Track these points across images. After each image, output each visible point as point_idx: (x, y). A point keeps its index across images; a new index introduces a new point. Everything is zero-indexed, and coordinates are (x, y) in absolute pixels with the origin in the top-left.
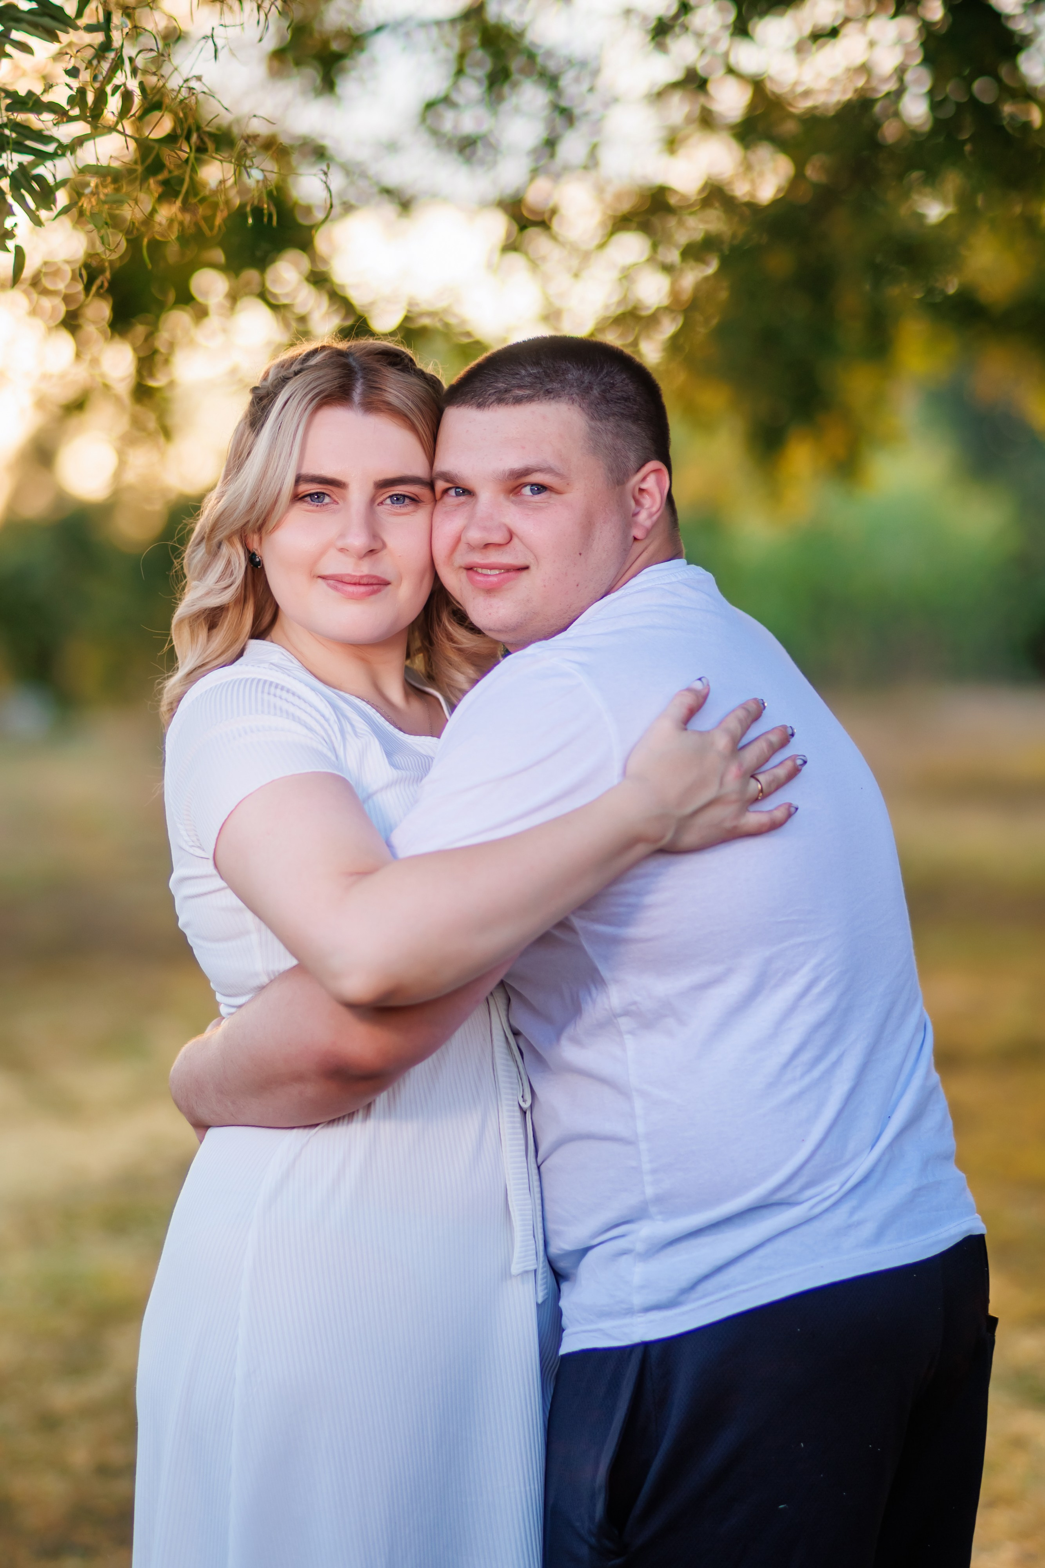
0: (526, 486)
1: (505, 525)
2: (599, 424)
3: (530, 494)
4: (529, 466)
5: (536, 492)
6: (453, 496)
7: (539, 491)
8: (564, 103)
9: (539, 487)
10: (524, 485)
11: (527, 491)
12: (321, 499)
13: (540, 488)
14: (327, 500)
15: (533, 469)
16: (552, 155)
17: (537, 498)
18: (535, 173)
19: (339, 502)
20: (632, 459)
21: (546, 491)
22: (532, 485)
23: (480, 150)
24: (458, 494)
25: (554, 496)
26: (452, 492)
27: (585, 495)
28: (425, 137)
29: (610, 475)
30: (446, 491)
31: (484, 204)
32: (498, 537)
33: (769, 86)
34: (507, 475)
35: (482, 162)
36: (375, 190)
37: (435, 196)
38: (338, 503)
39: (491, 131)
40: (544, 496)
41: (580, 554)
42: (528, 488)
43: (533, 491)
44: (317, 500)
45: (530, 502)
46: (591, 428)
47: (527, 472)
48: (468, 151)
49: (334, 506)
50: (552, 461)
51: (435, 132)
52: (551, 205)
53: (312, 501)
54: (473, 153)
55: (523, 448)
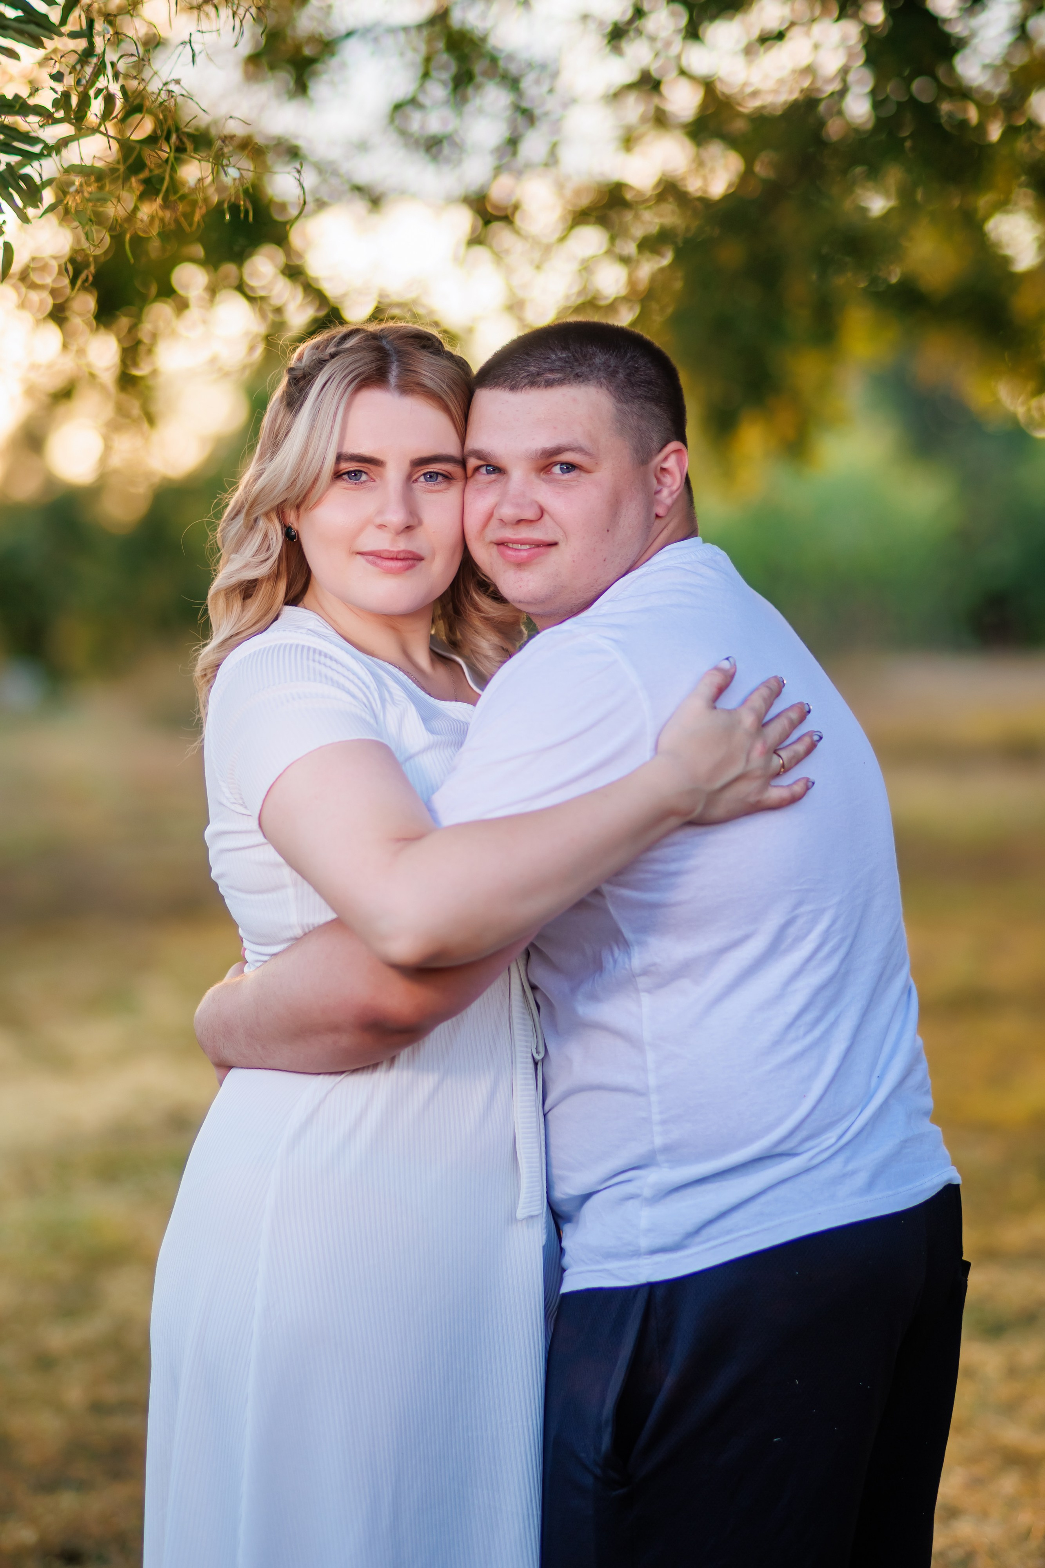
0: (557, 465)
1: (536, 502)
2: (625, 406)
3: (560, 472)
4: (561, 446)
5: (566, 471)
6: (484, 474)
7: (568, 470)
8: (525, 104)
9: (568, 466)
10: (554, 464)
11: (557, 469)
12: (358, 477)
13: (570, 467)
14: (364, 477)
15: (564, 448)
16: (514, 153)
17: (567, 476)
18: (498, 170)
19: (376, 479)
20: (656, 440)
21: (574, 470)
22: (562, 464)
23: (446, 149)
24: (488, 472)
25: (583, 474)
26: (483, 470)
27: (613, 474)
28: (394, 137)
29: (635, 455)
30: (477, 469)
31: (450, 200)
32: (530, 514)
33: (720, 87)
34: (539, 454)
35: (448, 161)
36: (347, 187)
37: (403, 193)
38: (374, 481)
39: (456, 131)
40: (573, 474)
41: (608, 531)
42: (558, 467)
43: (563, 470)
44: (354, 478)
45: (561, 480)
46: (618, 410)
47: (559, 451)
48: (434, 150)
49: (371, 484)
50: (583, 442)
51: (403, 133)
52: (513, 200)
53: (350, 479)
54: (440, 152)
55: (555, 428)
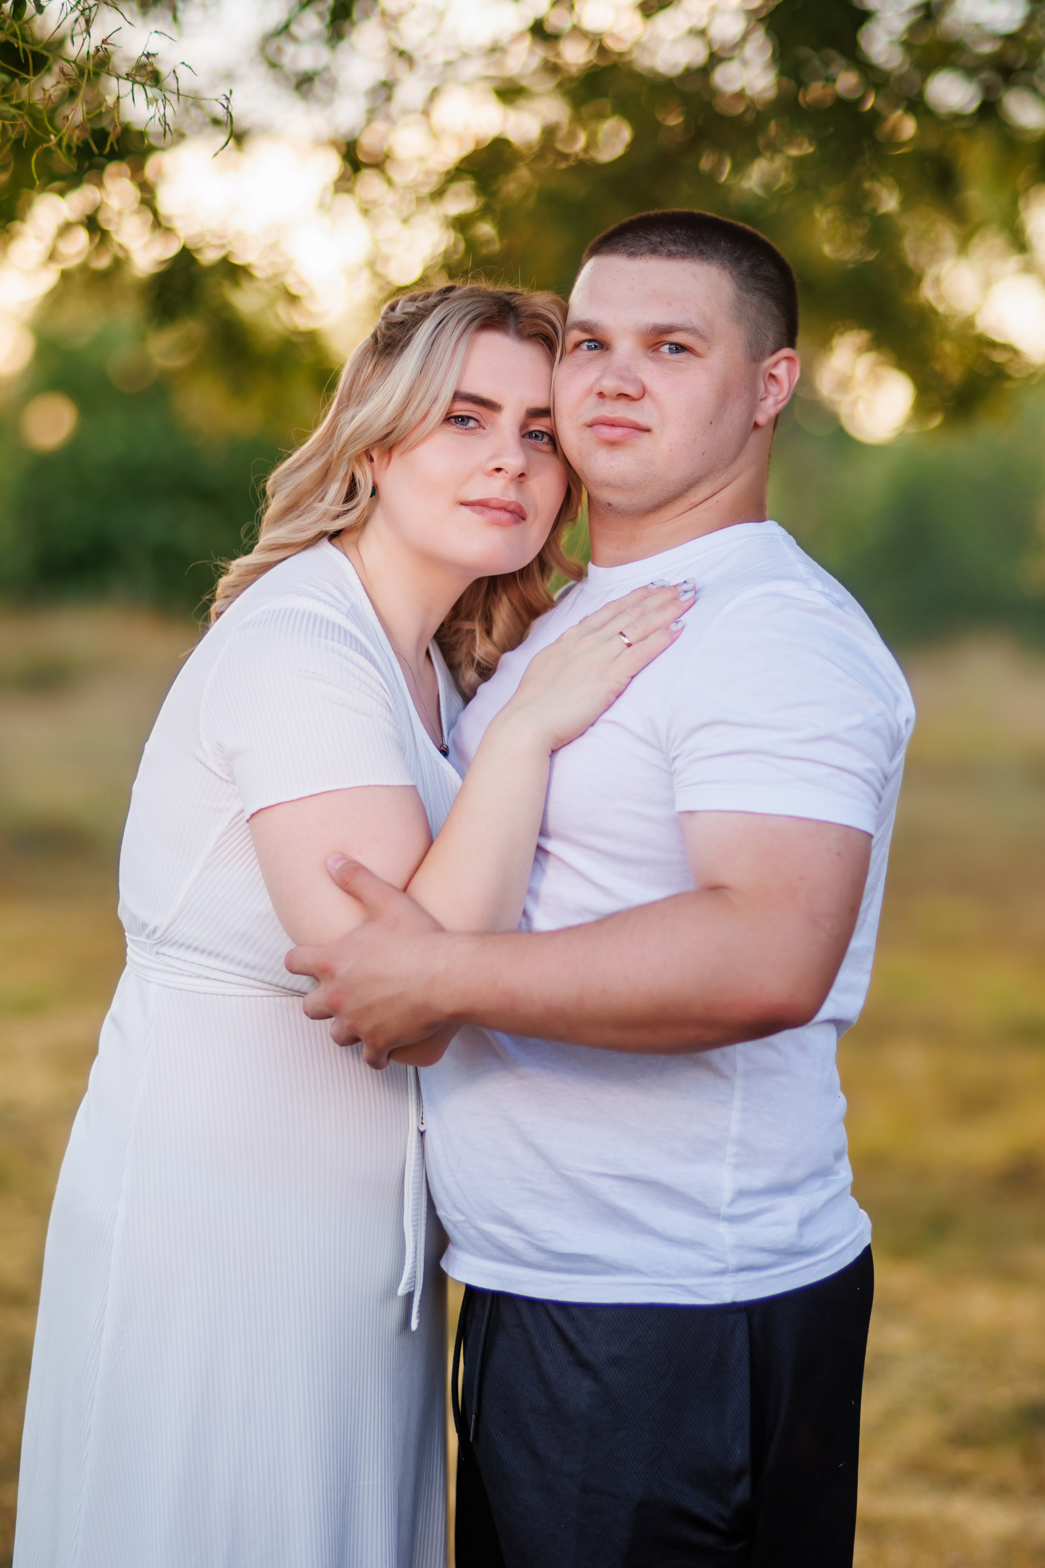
0: (666, 344)
1: (641, 380)
3: (668, 352)
4: (673, 324)
5: (674, 351)
6: (587, 349)
7: (677, 351)
8: (403, 46)
9: (678, 347)
10: (664, 343)
11: (665, 349)
12: (465, 423)
13: (680, 348)
14: (472, 424)
15: (677, 327)
16: (389, 98)
17: (675, 357)
18: (372, 114)
19: (486, 427)
20: (771, 340)
21: (684, 351)
22: (671, 344)
23: (318, 87)
24: (592, 348)
25: (692, 357)
26: (586, 345)
27: (722, 361)
28: (262, 70)
29: (748, 349)
30: (580, 343)
31: (320, 143)
32: (632, 389)
33: (610, 43)
34: (649, 329)
35: (318, 100)
36: (208, 119)
37: (266, 130)
38: (484, 428)
39: (327, 69)
40: (683, 356)
41: (711, 423)
42: (667, 346)
43: (671, 350)
44: (461, 423)
45: (668, 360)
46: (738, 297)
47: (670, 330)
48: (304, 87)
50: (696, 322)
51: (273, 65)
52: (385, 149)
53: (457, 423)
54: (310, 89)
55: (669, 304)
